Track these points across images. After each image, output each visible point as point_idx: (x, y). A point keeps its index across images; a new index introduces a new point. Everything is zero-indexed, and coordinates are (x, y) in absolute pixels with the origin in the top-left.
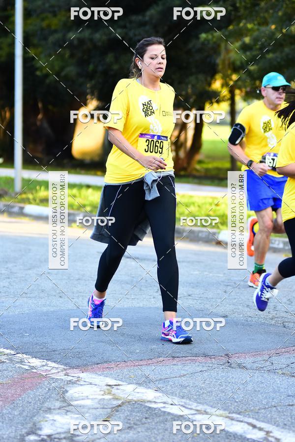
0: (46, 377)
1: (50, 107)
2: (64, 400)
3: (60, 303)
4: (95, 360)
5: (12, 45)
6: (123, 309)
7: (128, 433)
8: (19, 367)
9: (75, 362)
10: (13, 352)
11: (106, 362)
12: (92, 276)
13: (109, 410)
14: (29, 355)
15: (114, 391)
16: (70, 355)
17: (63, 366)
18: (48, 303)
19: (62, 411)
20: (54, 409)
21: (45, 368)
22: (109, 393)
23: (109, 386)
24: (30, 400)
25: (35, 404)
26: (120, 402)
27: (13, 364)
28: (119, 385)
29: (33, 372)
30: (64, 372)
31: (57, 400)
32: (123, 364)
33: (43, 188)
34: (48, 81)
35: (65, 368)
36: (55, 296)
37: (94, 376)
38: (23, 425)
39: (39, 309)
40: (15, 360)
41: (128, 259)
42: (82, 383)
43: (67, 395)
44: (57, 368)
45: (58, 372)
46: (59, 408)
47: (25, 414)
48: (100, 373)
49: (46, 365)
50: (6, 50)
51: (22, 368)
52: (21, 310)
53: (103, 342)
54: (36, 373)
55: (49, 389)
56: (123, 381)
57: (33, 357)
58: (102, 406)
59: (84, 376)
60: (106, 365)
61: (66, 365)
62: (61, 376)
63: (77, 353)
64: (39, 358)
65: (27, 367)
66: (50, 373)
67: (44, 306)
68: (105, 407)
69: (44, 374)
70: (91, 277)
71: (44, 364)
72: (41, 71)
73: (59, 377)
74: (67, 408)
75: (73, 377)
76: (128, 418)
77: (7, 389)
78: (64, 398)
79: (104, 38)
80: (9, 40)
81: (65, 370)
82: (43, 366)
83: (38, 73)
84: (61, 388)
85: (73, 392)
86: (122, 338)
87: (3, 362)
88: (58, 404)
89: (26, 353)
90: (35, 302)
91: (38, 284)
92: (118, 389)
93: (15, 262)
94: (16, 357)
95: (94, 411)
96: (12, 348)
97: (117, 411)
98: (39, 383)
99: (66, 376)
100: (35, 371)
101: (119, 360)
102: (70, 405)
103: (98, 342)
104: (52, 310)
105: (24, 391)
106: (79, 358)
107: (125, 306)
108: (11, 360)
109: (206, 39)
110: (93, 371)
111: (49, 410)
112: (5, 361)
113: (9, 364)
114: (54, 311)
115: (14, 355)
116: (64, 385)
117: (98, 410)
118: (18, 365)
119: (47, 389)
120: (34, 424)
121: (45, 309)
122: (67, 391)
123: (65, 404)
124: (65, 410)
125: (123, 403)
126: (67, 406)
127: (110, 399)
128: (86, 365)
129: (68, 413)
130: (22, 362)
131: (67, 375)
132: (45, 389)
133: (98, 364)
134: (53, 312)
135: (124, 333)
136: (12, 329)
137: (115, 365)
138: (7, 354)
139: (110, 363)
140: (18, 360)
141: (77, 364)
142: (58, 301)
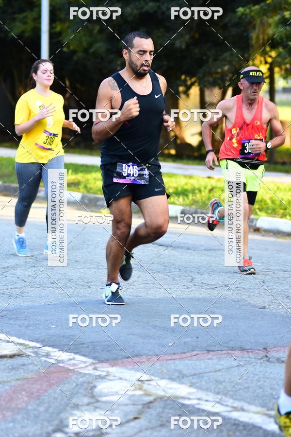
0: (73, 371)
1: (78, 86)
2: (93, 397)
3: (88, 293)
5: (38, 19)
6: (155, 300)
7: (160, 431)
8: (45, 361)
9: (105, 355)
10: (38, 345)
11: (137, 356)
13: (140, 407)
14: (55, 348)
15: (145, 386)
16: (99, 348)
17: (91, 360)
18: (75, 293)
19: (90, 407)
20: (82, 406)
21: (73, 362)
22: (140, 389)
23: (141, 381)
24: (56, 396)
25: (62, 399)
26: (151, 398)
27: (39, 358)
28: (150, 380)
29: (60, 366)
30: (93, 367)
31: (85, 396)
32: (155, 358)
33: (70, 171)
34: (75, 58)
35: (94, 362)
36: (83, 285)
37: (124, 370)
38: (48, 421)
39: (66, 299)
40: (40, 353)
41: (161, 247)
42: (111, 378)
43: (96, 390)
44: (85, 362)
45: (87, 366)
46: (88, 404)
47: (51, 410)
48: (130, 367)
49: (74, 359)
50: (31, 25)
51: (48, 362)
52: (47, 301)
53: (134, 335)
54: (62, 367)
55: (77, 385)
56: (155, 376)
57: (59, 351)
58: (132, 403)
59: (113, 370)
60: (136, 359)
61: (94, 358)
62: (89, 370)
63: (107, 347)
64: (66, 351)
65: (53, 361)
66: (77, 367)
68: (136, 403)
69: (71, 368)
71: (71, 357)
72: (68, 47)
73: (87, 372)
74: (96, 405)
75: (102, 371)
76: (160, 415)
77: (33, 384)
78: (92, 393)
79: (136, 12)
80: (34, 14)
81: (94, 364)
82: (71, 360)
83: (65, 49)
84: (89, 383)
85: (102, 387)
86: (153, 330)
87: (28, 355)
88: (86, 400)
89: (53, 346)
91: (65, 273)
92: (149, 384)
93: (40, 250)
94: (42, 350)
95: (124, 408)
96: (37, 341)
97: (149, 408)
98: (67, 378)
99: (95, 371)
100: (61, 365)
101: (151, 353)
102: (98, 401)
103: (128, 334)
104: (80, 300)
105: (51, 386)
106: (109, 351)
107: (158, 297)
108: (36, 353)
109: (243, 14)
110: (123, 365)
111: (76, 407)
112: (30, 354)
113: (35, 358)
114: (82, 302)
115: (40, 348)
116: (93, 380)
117: (128, 406)
118: (43, 359)
119: (75, 384)
120: (61, 421)
121: (72, 300)
122: (95, 387)
123: (93, 400)
124: (93, 406)
125: (155, 400)
126: (95, 402)
127: (141, 395)
128: (116, 359)
129: (97, 410)
130: (48, 355)
131: (95, 369)
132: (72, 384)
133: (129, 357)
135: (156, 325)
136: (38, 321)
137: (146, 359)
138: (33, 348)
139: (142, 357)
140: (43, 354)
141: (107, 358)
142: (86, 291)
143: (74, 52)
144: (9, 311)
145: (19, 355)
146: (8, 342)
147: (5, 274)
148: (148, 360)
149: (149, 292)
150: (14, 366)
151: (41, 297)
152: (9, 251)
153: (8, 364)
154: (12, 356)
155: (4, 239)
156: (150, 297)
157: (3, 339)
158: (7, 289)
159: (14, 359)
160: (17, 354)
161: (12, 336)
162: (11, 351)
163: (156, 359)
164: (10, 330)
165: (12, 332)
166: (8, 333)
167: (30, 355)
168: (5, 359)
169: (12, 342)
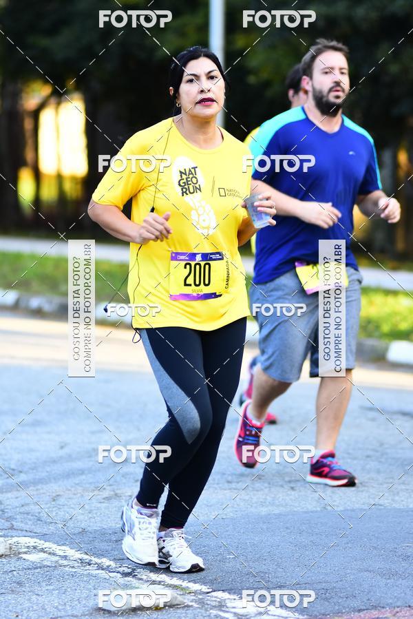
3: (291, 499)
4: (356, 604)
5: (205, 28)
6: (407, 511)
8: (216, 616)
10: (205, 589)
11: (375, 607)
12: (351, 451)
14: (234, 593)
18: (269, 499)
27: (206, 610)
32: (405, 612)
34: (269, 94)
35: (301, 617)
36: (282, 486)
39: (253, 510)
40: (209, 602)
49: (266, 612)
52: (221, 512)
57: (241, 598)
60: (374, 613)
61: (302, 612)
63: (323, 591)
67: (262, 504)
70: (349, 454)
72: (257, 75)
79: (374, 15)
80: (198, 20)
83: (252, 79)
87: (188, 606)
89: (230, 591)
90: (247, 498)
94: (212, 597)
96: (203, 582)
101: (399, 604)
103: (360, 570)
104: (277, 512)
106: (326, 599)
108: (201, 602)
112: (191, 604)
113: (198, 610)
114: (280, 514)
115: (208, 593)
118: (214, 612)
121: (264, 511)
130: (221, 606)
133: (360, 611)
134: (279, 516)
135: (409, 554)
136: (204, 546)
137: (390, 612)
138: (195, 593)
139: (383, 610)
140: (214, 604)
141: (323, 611)
142: (288, 495)
143: (267, 84)
145: (171, 606)
146: (154, 582)
148: (394, 615)
149: (397, 498)
151: (211, 506)
154: (160, 608)
156: (397, 506)
159: (164, 612)
160: (168, 604)
161: (160, 572)
163: (408, 614)
167: (192, 606)
168: (148, 612)
169: (159, 583)
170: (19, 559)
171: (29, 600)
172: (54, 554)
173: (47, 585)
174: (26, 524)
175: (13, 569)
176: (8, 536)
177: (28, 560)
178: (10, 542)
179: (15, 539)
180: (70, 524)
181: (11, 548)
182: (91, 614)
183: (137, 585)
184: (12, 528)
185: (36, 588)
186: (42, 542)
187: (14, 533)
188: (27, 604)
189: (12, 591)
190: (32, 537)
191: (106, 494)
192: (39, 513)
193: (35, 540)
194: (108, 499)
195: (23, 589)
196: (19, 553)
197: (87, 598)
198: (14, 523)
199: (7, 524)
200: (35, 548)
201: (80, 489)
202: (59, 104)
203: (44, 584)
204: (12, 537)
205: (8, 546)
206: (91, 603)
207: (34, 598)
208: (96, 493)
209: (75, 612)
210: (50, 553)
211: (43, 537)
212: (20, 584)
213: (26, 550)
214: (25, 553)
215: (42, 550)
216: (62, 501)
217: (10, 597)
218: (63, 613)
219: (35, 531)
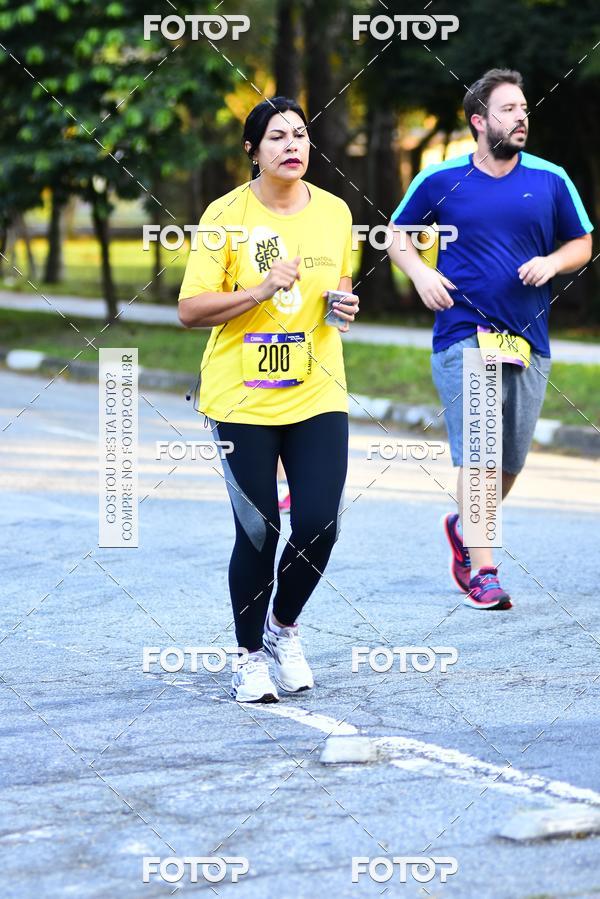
144: (577, 727)
146: (574, 800)
147: (567, 641)
150: (589, 859)
152: (577, 586)
153: (573, 855)
154: (583, 836)
155: (565, 557)
157: (563, 794)
158: (573, 676)
159: (589, 841)
160: (595, 830)
161: (585, 786)
162: (581, 823)
164: (578, 773)
165: (583, 778)
166: (574, 781)
168: (567, 841)
169: (583, 801)
170: (391, 766)
171: (403, 823)
172: (438, 761)
173: (427, 803)
174: (400, 718)
175: (381, 780)
176: (374, 736)
177: (402, 769)
178: (377, 743)
179: (385, 740)
180: (460, 719)
181: (378, 752)
182: (487, 844)
183: (552, 804)
184: (380, 724)
185: (413, 808)
186: (422, 743)
187: (383, 731)
188: (400, 830)
189: (380, 811)
190: (408, 737)
191: (510, 678)
192: (418, 704)
193: (411, 741)
194: (513, 685)
195: (395, 808)
196: (390, 759)
197: (483, 821)
198: (384, 718)
199: (374, 719)
200: (411, 751)
201: (473, 672)
202: (446, 142)
203: (423, 802)
204: (380, 736)
205: (375, 749)
206: (489, 828)
207: (410, 820)
208: (496, 676)
209: (466, 841)
210: (432, 759)
211: (424, 736)
212: (391, 801)
213: (400, 754)
214: (398, 758)
215: (422, 755)
216: (448, 687)
217: (376, 819)
218: (449, 842)
219: (412, 728)
